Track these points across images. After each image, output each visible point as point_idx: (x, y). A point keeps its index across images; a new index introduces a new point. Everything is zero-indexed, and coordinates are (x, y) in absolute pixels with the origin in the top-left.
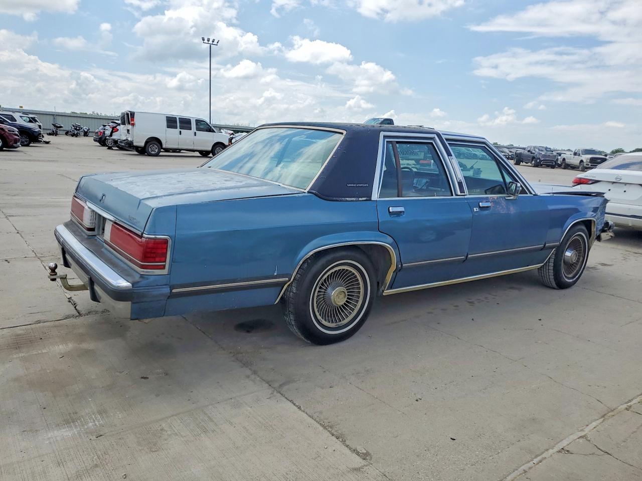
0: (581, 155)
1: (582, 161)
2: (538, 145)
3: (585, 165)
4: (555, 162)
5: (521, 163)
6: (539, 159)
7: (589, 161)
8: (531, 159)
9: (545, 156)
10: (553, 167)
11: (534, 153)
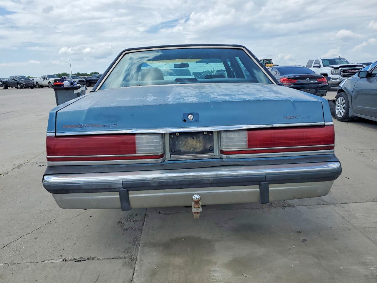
0: (48, 79)
1: (49, 82)
2: (18, 75)
3: (52, 84)
4: (33, 85)
5: (8, 88)
6: (22, 84)
7: (54, 82)
8: (16, 84)
9: (25, 81)
10: (32, 88)
11: (17, 80)
